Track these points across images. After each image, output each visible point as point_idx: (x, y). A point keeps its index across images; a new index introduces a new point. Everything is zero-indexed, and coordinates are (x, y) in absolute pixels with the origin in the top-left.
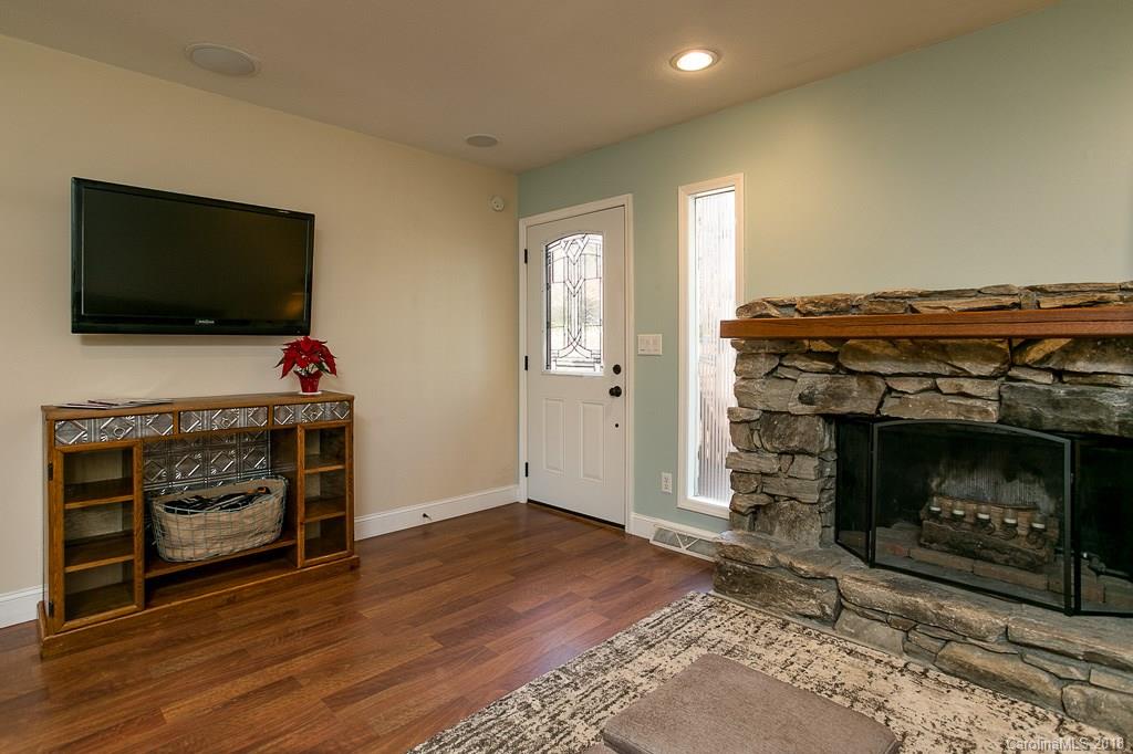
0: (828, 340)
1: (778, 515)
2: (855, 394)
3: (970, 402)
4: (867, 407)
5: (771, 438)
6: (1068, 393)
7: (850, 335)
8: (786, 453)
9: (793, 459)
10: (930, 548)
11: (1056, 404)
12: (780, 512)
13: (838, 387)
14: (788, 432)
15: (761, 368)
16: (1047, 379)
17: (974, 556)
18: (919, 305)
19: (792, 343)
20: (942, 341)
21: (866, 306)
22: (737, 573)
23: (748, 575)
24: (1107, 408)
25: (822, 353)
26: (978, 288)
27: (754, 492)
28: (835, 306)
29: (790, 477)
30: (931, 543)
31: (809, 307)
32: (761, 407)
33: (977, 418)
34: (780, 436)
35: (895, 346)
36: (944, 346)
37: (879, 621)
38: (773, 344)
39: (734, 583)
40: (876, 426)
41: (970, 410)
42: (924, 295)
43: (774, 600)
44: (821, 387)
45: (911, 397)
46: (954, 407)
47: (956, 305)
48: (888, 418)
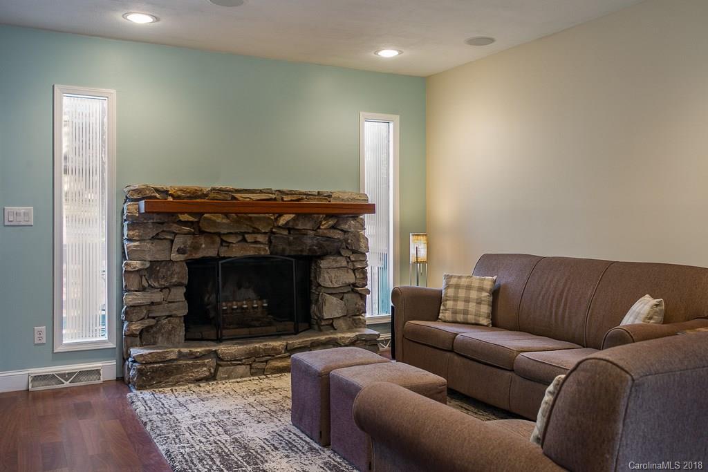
0: (191, 214)
1: (160, 329)
2: (203, 246)
3: (258, 246)
4: (212, 253)
5: (157, 279)
6: (294, 239)
7: (205, 211)
8: (166, 288)
9: (170, 290)
10: (229, 329)
11: (290, 244)
12: (162, 326)
13: (196, 242)
14: (169, 273)
15: (149, 233)
16: (286, 233)
17: (249, 326)
18: (238, 196)
19: (173, 216)
20: (250, 215)
21: (212, 195)
22: (155, 371)
23: (161, 369)
24: (305, 243)
25: (188, 222)
26: (261, 188)
27: (143, 319)
28: (194, 194)
29: (169, 302)
30: (230, 325)
31: (179, 193)
32: (149, 259)
33: (263, 253)
34: (164, 276)
35: (228, 218)
36: (251, 218)
37: (239, 364)
38: (159, 216)
39: (153, 378)
40: (220, 262)
41: (259, 249)
42: (238, 191)
43: (181, 378)
44: (189, 243)
45: (234, 245)
46: (252, 249)
47: (255, 197)
48: (224, 258)
